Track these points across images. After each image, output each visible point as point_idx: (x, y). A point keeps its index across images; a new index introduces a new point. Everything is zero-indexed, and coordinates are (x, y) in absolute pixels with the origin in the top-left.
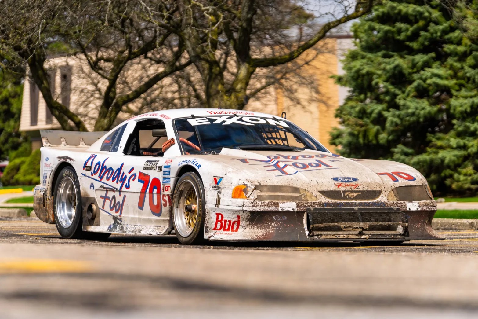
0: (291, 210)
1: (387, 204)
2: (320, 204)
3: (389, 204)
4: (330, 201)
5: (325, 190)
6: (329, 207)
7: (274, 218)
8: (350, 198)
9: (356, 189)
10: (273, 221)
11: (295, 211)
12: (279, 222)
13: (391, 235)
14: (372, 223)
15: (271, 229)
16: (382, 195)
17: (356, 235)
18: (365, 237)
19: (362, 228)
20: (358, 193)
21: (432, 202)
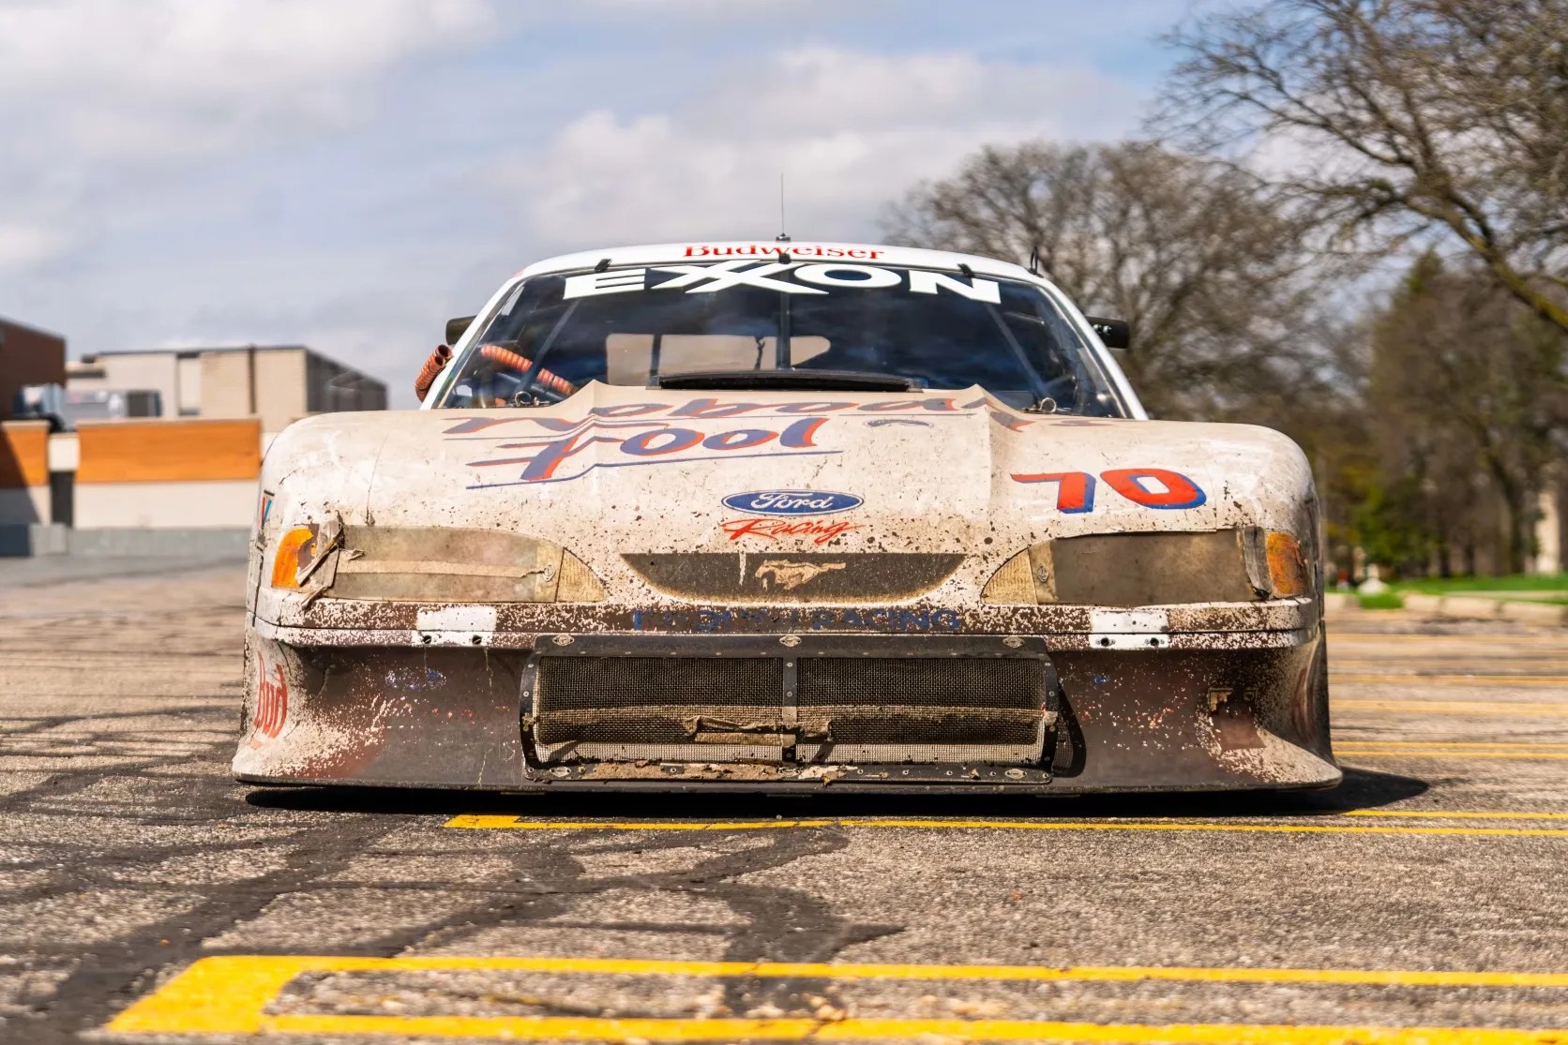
0: (464, 640)
1: (972, 616)
2: (613, 617)
3: (983, 617)
4: (666, 599)
5: (662, 547)
6: (654, 633)
7: (391, 677)
8: (777, 590)
9: (824, 548)
10: (386, 692)
11: (482, 649)
12: (409, 700)
13: (969, 765)
14: (849, 708)
15: (374, 729)
16: (960, 573)
17: (775, 764)
18: (819, 776)
19: (796, 731)
20: (826, 567)
21: (1259, 610)
